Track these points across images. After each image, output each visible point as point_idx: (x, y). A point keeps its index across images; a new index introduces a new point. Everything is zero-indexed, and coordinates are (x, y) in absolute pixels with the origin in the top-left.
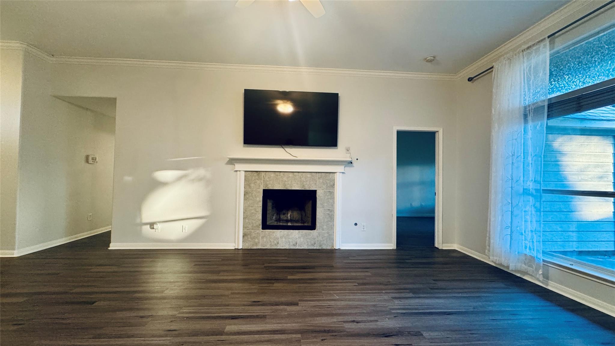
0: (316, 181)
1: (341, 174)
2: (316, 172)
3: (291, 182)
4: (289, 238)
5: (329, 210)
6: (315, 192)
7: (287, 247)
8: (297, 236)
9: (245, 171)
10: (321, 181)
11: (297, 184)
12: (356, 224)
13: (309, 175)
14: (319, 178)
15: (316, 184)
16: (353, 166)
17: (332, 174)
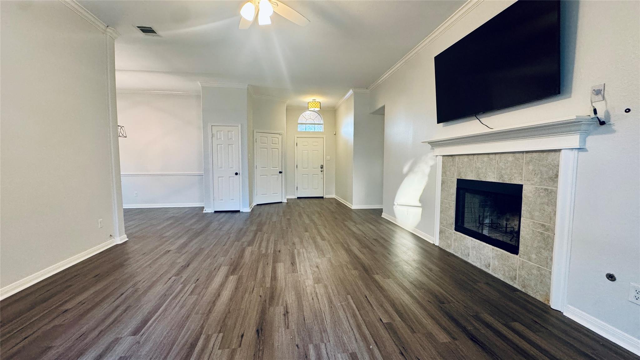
0: (522, 169)
1: (576, 152)
2: (523, 152)
3: (486, 169)
4: (480, 253)
5: (543, 225)
6: (520, 187)
7: (478, 265)
8: (491, 254)
9: (444, 156)
10: (531, 167)
11: (494, 173)
12: (611, 277)
13: (510, 158)
14: (528, 163)
15: (521, 174)
16: (614, 131)
17: (553, 153)
